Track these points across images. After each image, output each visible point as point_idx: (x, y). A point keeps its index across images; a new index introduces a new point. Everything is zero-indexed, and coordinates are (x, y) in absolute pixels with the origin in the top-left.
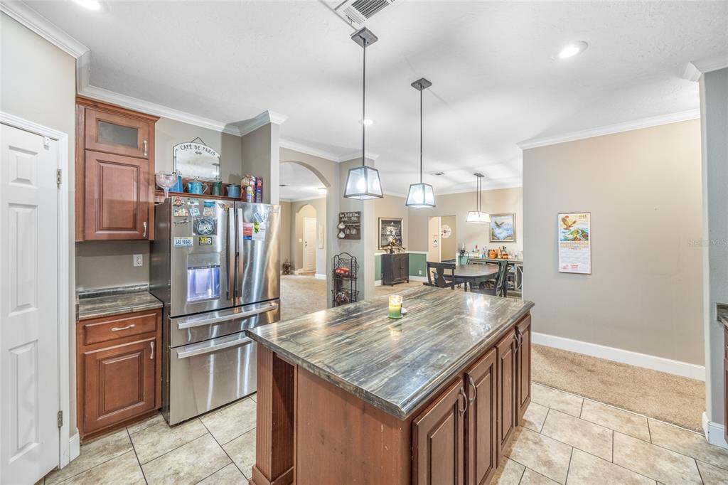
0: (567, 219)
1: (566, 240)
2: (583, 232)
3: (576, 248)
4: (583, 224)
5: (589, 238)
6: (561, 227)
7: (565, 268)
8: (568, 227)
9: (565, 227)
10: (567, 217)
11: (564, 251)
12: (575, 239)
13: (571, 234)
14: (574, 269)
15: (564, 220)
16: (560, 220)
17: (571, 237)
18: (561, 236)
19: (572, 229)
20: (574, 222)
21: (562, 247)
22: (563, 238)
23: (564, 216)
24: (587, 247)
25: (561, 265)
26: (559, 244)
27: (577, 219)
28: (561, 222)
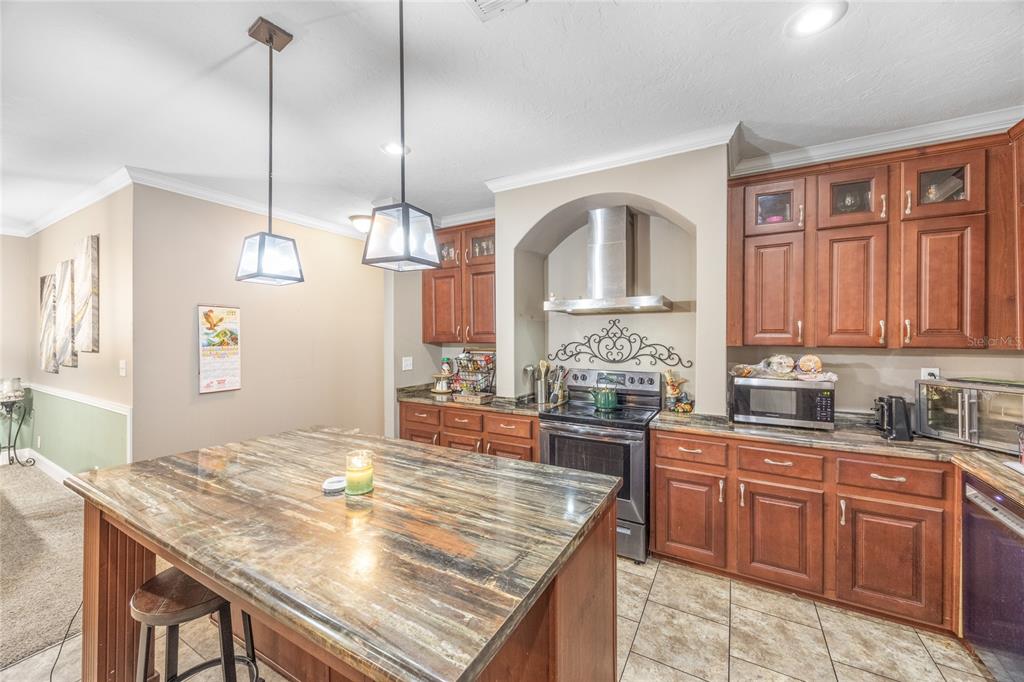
0: (211, 314)
1: (209, 345)
2: (232, 333)
3: (223, 356)
4: (232, 323)
5: (239, 341)
6: (204, 326)
7: (208, 386)
8: (212, 327)
9: (209, 326)
10: (211, 311)
11: (207, 362)
12: (222, 344)
13: (217, 336)
14: (220, 385)
15: (207, 316)
16: (201, 315)
17: (217, 340)
18: (203, 340)
19: (218, 329)
20: (221, 320)
21: (204, 355)
22: (205, 342)
23: (207, 309)
24: (237, 354)
25: (203, 383)
26: (201, 352)
27: (224, 316)
28: (202, 319)
